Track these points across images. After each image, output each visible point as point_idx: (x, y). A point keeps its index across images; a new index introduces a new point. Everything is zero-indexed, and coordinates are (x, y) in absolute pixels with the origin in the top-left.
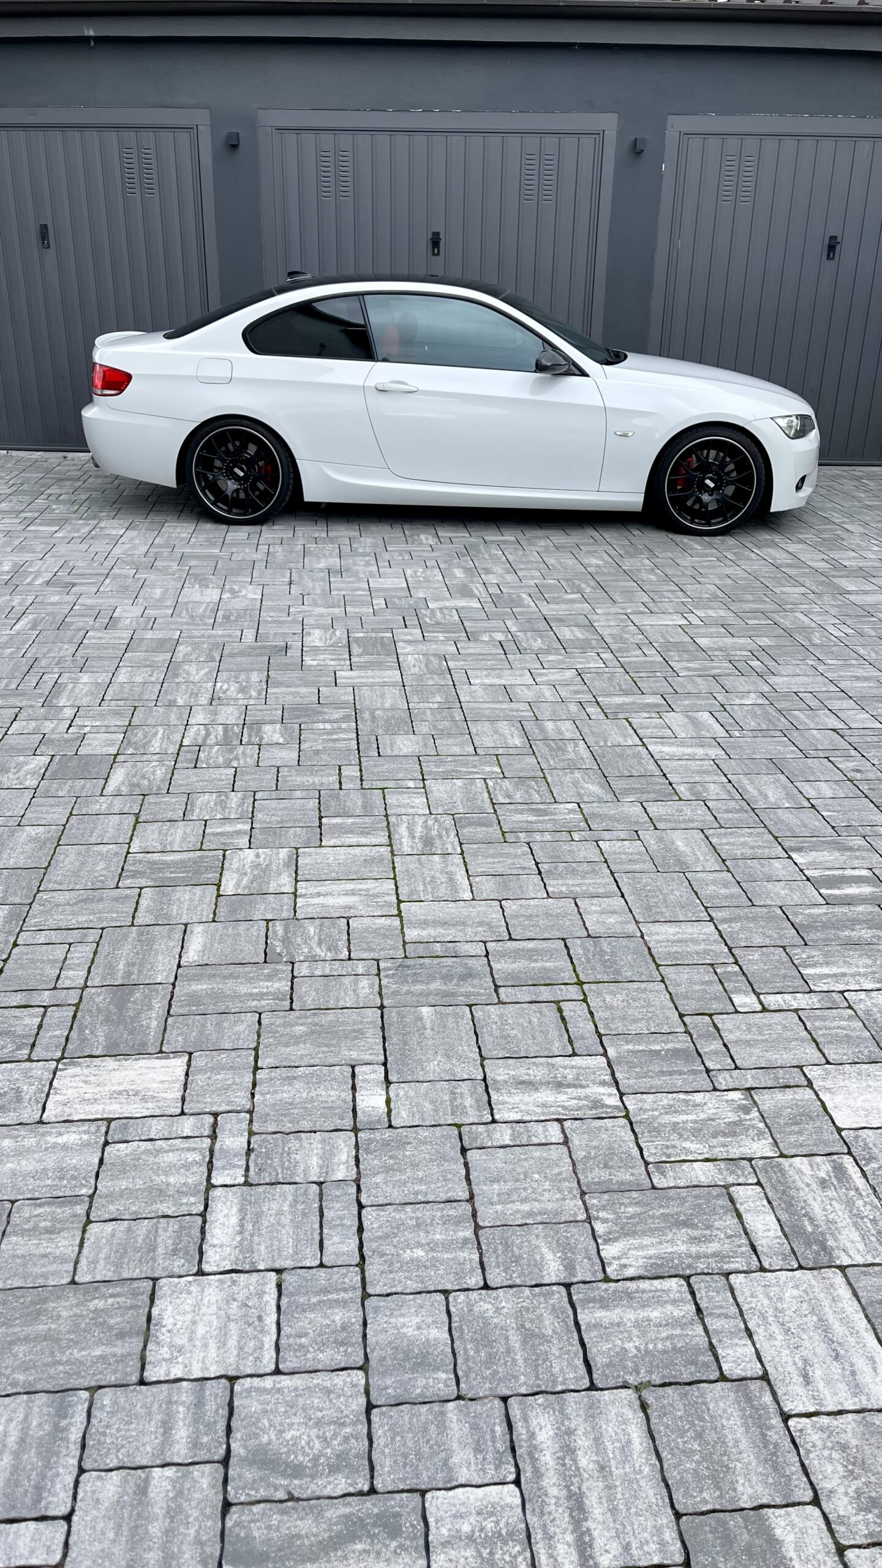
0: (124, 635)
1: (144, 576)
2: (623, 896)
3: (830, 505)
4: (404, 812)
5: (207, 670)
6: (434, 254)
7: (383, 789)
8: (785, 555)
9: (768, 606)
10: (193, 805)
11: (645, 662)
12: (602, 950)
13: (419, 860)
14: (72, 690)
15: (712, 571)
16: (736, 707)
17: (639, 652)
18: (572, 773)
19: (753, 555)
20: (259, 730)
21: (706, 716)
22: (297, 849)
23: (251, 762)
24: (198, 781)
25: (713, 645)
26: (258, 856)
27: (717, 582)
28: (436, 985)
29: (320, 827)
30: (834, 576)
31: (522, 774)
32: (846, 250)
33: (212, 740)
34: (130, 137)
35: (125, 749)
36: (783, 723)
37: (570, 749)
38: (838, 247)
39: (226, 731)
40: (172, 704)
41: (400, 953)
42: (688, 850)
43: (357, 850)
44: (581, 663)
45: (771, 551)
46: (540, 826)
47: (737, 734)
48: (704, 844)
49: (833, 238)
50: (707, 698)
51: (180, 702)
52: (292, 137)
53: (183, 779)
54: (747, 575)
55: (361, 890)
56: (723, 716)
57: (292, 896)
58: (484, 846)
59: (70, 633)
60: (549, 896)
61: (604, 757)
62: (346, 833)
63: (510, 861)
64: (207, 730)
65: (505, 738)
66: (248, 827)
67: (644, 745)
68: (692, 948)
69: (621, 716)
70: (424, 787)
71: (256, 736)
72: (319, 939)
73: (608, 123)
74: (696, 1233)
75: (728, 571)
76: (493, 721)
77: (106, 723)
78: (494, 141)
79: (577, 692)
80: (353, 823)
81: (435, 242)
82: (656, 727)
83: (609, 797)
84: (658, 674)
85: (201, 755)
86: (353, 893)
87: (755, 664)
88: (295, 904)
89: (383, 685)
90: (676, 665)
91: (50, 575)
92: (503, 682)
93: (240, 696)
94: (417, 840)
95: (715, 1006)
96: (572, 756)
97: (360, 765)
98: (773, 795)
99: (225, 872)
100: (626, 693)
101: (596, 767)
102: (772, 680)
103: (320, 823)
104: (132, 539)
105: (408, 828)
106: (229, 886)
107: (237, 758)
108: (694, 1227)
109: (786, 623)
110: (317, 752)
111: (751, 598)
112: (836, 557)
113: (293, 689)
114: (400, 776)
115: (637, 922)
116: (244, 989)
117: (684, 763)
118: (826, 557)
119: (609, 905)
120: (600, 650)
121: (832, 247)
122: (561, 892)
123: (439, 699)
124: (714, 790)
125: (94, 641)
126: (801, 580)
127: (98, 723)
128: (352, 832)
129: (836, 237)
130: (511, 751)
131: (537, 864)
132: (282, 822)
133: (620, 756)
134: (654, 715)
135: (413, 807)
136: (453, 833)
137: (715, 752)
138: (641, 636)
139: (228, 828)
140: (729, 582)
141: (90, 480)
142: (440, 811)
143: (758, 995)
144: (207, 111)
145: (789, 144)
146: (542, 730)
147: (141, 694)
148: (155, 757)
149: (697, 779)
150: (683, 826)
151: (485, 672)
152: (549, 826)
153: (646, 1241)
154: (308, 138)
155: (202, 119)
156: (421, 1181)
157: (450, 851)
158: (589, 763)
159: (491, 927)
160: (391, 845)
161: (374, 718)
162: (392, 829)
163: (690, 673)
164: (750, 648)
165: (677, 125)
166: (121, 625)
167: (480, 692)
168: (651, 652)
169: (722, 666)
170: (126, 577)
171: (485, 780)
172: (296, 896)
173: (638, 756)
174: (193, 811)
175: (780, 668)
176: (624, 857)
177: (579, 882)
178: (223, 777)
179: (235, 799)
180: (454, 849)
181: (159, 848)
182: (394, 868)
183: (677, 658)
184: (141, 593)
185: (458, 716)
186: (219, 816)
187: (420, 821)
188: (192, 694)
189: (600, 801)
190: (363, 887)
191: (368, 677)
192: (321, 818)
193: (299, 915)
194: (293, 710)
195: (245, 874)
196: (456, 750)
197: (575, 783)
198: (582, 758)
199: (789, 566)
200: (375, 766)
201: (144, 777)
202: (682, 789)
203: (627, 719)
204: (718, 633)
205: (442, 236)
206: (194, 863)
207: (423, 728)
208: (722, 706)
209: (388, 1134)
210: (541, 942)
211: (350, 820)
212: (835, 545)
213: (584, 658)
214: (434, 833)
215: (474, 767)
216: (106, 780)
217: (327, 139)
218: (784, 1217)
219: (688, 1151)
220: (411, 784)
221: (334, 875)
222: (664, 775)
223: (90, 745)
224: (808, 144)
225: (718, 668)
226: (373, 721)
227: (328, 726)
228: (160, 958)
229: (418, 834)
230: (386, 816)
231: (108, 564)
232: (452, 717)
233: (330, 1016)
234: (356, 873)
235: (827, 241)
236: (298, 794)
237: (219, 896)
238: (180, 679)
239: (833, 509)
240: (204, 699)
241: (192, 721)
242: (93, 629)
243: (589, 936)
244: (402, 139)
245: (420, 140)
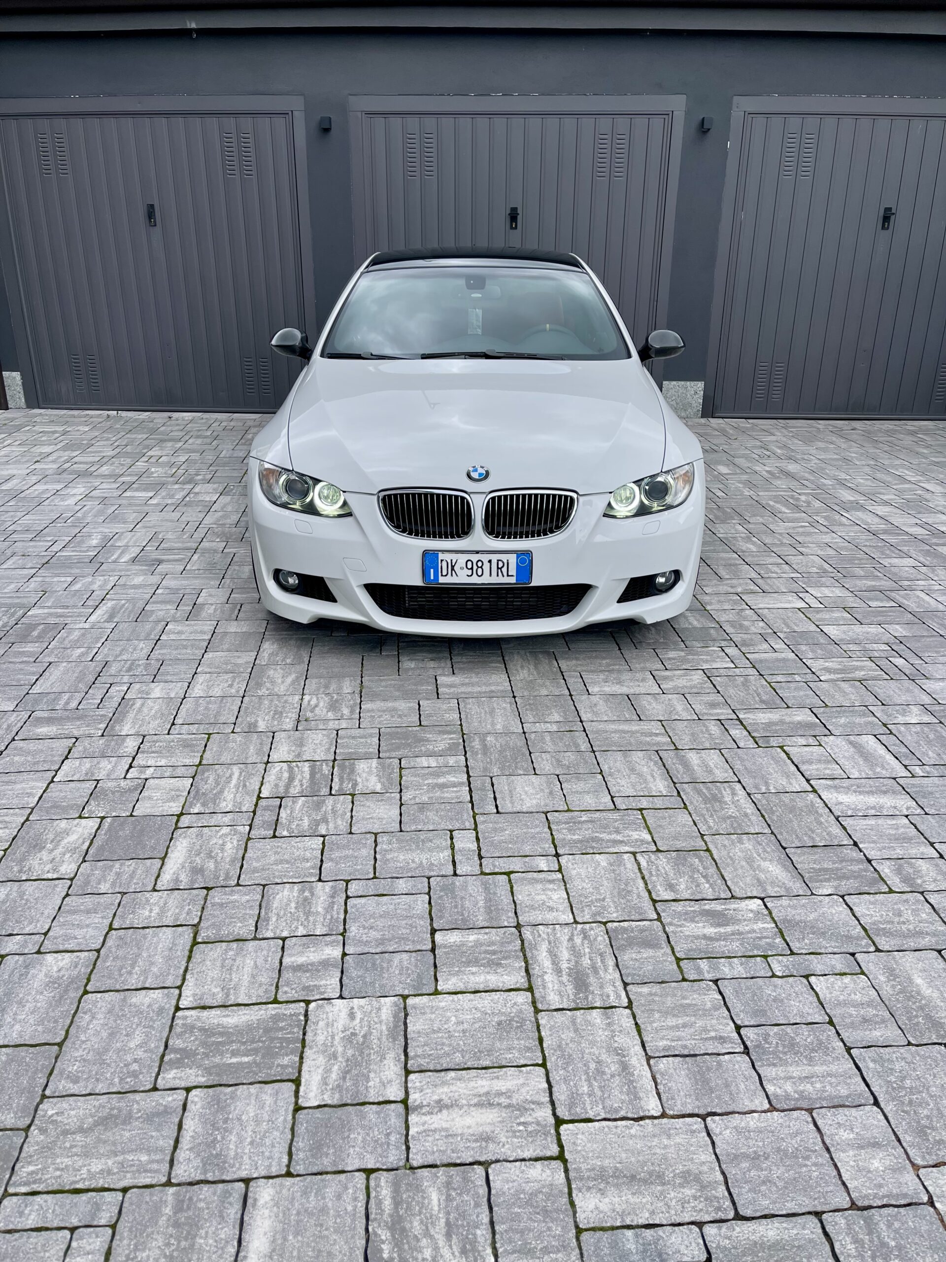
0: (206, 628)
1: (234, 550)
2: (876, 1103)
3: (898, 462)
4: (539, 920)
5: (293, 676)
6: (512, 228)
7: (508, 874)
8: (877, 520)
9: (883, 583)
10: (268, 908)
11: (777, 660)
12: (883, 1244)
13: (574, 1022)
14: (140, 710)
15: (808, 539)
16: (902, 728)
17: (765, 646)
18: (741, 842)
19: (844, 520)
20: (353, 771)
21: (872, 742)
22: (405, 997)
23: (343, 825)
24: (276, 863)
25: (843, 636)
26: (352, 1016)
27: (820, 553)
29: (433, 950)
30: (937, 545)
31: (680, 845)
32: (900, 221)
33: (295, 791)
34: (230, 123)
35: (192, 805)
37: (728, 799)
38: (893, 217)
39: (313, 774)
40: (251, 729)
43: (485, 1002)
44: (707, 661)
45: (860, 514)
46: (721, 947)
47: (918, 771)
49: (888, 210)
50: (864, 715)
51: (262, 726)
52: (380, 121)
53: (258, 859)
54: (847, 544)
55: (500, 1094)
56: (891, 742)
57: (400, 1108)
58: (656, 988)
59: (148, 626)
60: (773, 1109)
61: (773, 812)
62: (468, 963)
63: (699, 1023)
64: (291, 771)
65: (645, 781)
66: (337, 953)
67: (815, 791)
69: (774, 742)
70: (560, 870)
71: (350, 780)
72: (448, 1223)
73: (677, 104)
75: (827, 538)
76: (626, 752)
77: (173, 761)
78: (570, 122)
79: (713, 705)
80: (478, 943)
81: (513, 216)
82: (819, 761)
83: (798, 887)
84: (797, 678)
85: (283, 814)
86: (488, 1100)
87: (899, 662)
88: (407, 1128)
89: (491, 695)
90: (816, 665)
91: (138, 550)
92: (625, 690)
93: (330, 715)
94: (565, 978)
96: (732, 811)
97: (476, 829)
99: (308, 1052)
100: (770, 707)
101: (767, 831)
102: (928, 685)
103: (433, 942)
104: (225, 506)
105: (550, 952)
107: (325, 820)
109: (911, 605)
110: (423, 807)
111: (862, 573)
112: (930, 521)
113: (390, 704)
114: (527, 849)
115: (916, 1167)
117: (872, 822)
118: (919, 522)
119: (865, 1127)
120: (723, 644)
121: (886, 219)
122: (787, 1097)
123: (556, 717)
124: (928, 873)
125: (173, 637)
126: (905, 549)
127: (163, 762)
128: (476, 962)
129: (890, 209)
130: (659, 803)
131: (738, 1028)
132: (381, 942)
133: (792, 810)
134: (811, 741)
135: (551, 909)
136: (611, 962)
137: (904, 803)
138: (761, 624)
139: (312, 956)
140: (831, 552)
141: (191, 441)
142: (587, 918)
144: (302, 98)
145: (848, 122)
146: (686, 765)
147: (218, 714)
148: (227, 819)
149: (899, 852)
150: (913, 945)
151: (602, 676)
152: (735, 946)
154: (396, 122)
155: (296, 104)
157: (613, 1001)
158: (758, 825)
159: (703, 1188)
160: (530, 989)
161: (485, 749)
162: (529, 955)
163: (832, 676)
164: (885, 640)
165: (742, 105)
166: (204, 614)
167: (602, 706)
168: (779, 645)
169: (866, 669)
170: (215, 551)
171: (634, 854)
172: (407, 1108)
173: (812, 807)
174: (267, 920)
175: (930, 668)
176: (852, 1011)
177: (807, 1070)
178: (308, 855)
179: (323, 891)
180: (618, 997)
181: (219, 999)
182: (541, 1040)
183: (811, 655)
184: (229, 572)
185: (584, 746)
186: (301, 931)
187: (563, 935)
188: (276, 712)
189: (790, 895)
190: (501, 1085)
191: (473, 685)
192: (433, 931)
193: (414, 1157)
194: (392, 735)
195: (334, 1056)
196: (589, 801)
197: (750, 860)
198: (746, 815)
199: (885, 532)
200: (495, 830)
201: (210, 856)
202: (886, 869)
203: (781, 747)
204: (844, 619)
205: (519, 211)
206: (267, 1031)
207: (545, 764)
208: (885, 725)
210: (786, 1224)
211: (472, 937)
212: (921, 507)
213: (708, 654)
214: (586, 962)
215: (618, 832)
216: (163, 859)
217: (413, 123)
220: (543, 864)
221: (458, 1058)
222: (855, 844)
223: (150, 798)
224: (865, 122)
225: (861, 668)
226: (485, 754)
227: (433, 762)
229: (564, 966)
230: (518, 927)
231: (198, 536)
232: (577, 745)
234: (490, 1052)
235: (882, 212)
236: (402, 885)
237: (298, 1109)
238: (263, 691)
239: (903, 466)
240: (289, 723)
241: (274, 757)
242: (175, 620)
243: (854, 1206)
244: (483, 122)
245: (500, 122)
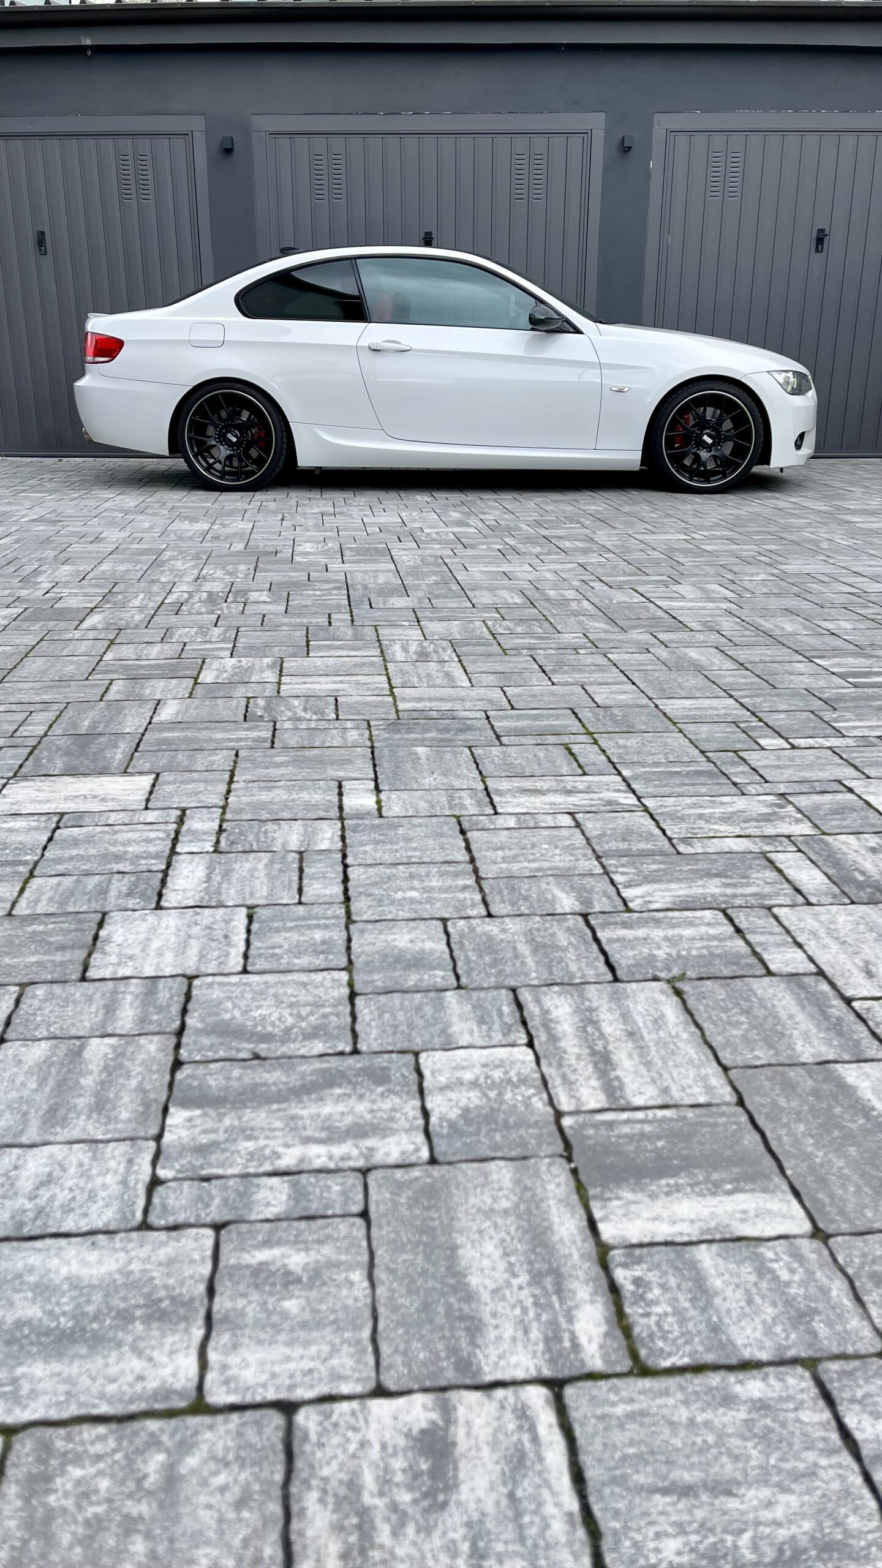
0: (109, 546)
1: (133, 517)
2: (634, 684)
4: (396, 638)
5: (193, 564)
7: (375, 626)
8: (787, 503)
9: (772, 529)
10: (172, 634)
11: (649, 558)
12: (612, 714)
13: (414, 665)
14: (52, 574)
15: (713, 512)
16: (746, 582)
17: (642, 553)
18: (576, 617)
19: (753, 503)
20: (246, 595)
21: (715, 587)
22: (282, 658)
23: (236, 611)
24: (179, 622)
25: (717, 549)
26: (239, 662)
27: (720, 517)
28: (433, 734)
29: (307, 646)
30: (839, 514)
31: (523, 618)
32: (835, 242)
33: (196, 599)
34: (126, 145)
35: (103, 605)
36: (795, 589)
37: (573, 605)
38: (826, 239)
39: (210, 595)
40: (155, 581)
41: (393, 716)
42: (703, 658)
43: (346, 659)
44: (583, 560)
45: (770, 501)
46: (541, 646)
47: (747, 595)
48: (719, 655)
49: (821, 231)
50: (716, 577)
51: (164, 580)
52: (284, 141)
53: (163, 621)
54: (748, 513)
55: (350, 681)
56: (732, 587)
57: (275, 684)
58: (484, 657)
59: (53, 545)
60: (554, 684)
61: (610, 609)
62: (335, 649)
63: (512, 665)
64: (191, 595)
65: (505, 599)
66: (229, 646)
67: (652, 602)
68: (710, 712)
69: (626, 587)
70: (419, 625)
71: (243, 598)
72: (305, 708)
73: (596, 122)
74: (729, 881)
75: (730, 512)
76: (492, 590)
77: (85, 591)
78: (484, 142)
79: (580, 575)
80: (343, 644)
81: (428, 241)
82: (663, 593)
83: (617, 630)
84: (663, 565)
85: (184, 608)
86: (341, 682)
88: (279, 688)
89: (376, 572)
90: (681, 560)
91: (37, 517)
92: (501, 570)
93: (227, 577)
94: (411, 654)
95: (739, 746)
96: (575, 608)
97: (351, 613)
98: (789, 627)
99: (204, 670)
100: (632, 575)
101: (602, 614)
102: (782, 567)
103: (308, 644)
104: (123, 499)
105: (402, 647)
106: (207, 677)
107: (220, 609)
108: (727, 877)
109: (792, 537)
110: (306, 606)
111: (755, 525)
112: (839, 504)
113: (282, 573)
114: (393, 619)
115: (650, 698)
116: (219, 736)
117: (694, 611)
118: (828, 504)
119: (618, 688)
120: (602, 553)
121: (820, 240)
122: (567, 682)
123: (435, 579)
124: (727, 625)
125: (77, 549)
126: (806, 516)
127: (76, 591)
128: (341, 649)
129: (823, 230)
130: (513, 606)
131: (541, 666)
132: (266, 643)
133: (627, 608)
134: (660, 586)
135: (407, 636)
136: (450, 650)
137: (725, 605)
138: (644, 546)
139: (208, 646)
140: (731, 517)
142: (436, 638)
143: (786, 739)
144: (202, 118)
145: (774, 139)
146: (544, 595)
147: (124, 576)
148: (135, 609)
149: (709, 619)
150: (697, 645)
151: (482, 565)
152: (553, 646)
153: (672, 886)
154: (302, 141)
155: (196, 125)
156: (415, 849)
157: (446, 660)
158: (595, 612)
159: (491, 702)
160: (382, 656)
161: (366, 589)
162: (384, 647)
163: (697, 564)
164: (757, 551)
165: (663, 123)
166: (106, 541)
167: (478, 575)
168: (654, 553)
169: (728, 560)
170: (115, 517)
171: (484, 621)
172: (279, 684)
173: (646, 608)
174: (172, 637)
175: (790, 561)
176: (634, 662)
177: (586, 676)
178: (205, 619)
179: (216, 631)
180: (452, 659)
181: (135, 658)
182: (386, 669)
183: (682, 557)
184: (129, 525)
185: (456, 588)
186: (199, 640)
187: (414, 643)
188: (176, 576)
189: (606, 631)
190: (352, 679)
191: (361, 567)
192: (308, 641)
193: (282, 694)
194: (282, 584)
195: (225, 671)
196: (453, 605)
197: (580, 622)
198: (586, 610)
199: (791, 509)
200: (368, 613)
201: (121, 619)
202: (693, 625)
203: (632, 588)
204: (723, 542)
205: (434, 236)
206: (172, 665)
207: (418, 594)
208: (731, 581)
209: (377, 821)
210: (546, 710)
211: (340, 643)
212: (836, 498)
213: (586, 557)
214: (430, 650)
215: (473, 614)
216: (81, 621)
217: (320, 143)
218: (830, 872)
219: (716, 831)
220: (405, 623)
221: (321, 673)
222: (674, 618)
223: (67, 602)
224: (793, 138)
225: (725, 561)
227: (318, 592)
228: (129, 718)
229: (412, 650)
230: (379, 640)
231: (98, 511)
232: (449, 589)
233: (316, 752)
234: (345, 671)
235: (815, 234)
236: (285, 628)
237: (196, 683)
238: (165, 569)
239: (831, 480)
240: (189, 579)
241: (176, 590)
242: (78, 543)
243: (598, 707)
244: (392, 141)
245: (411, 141)
